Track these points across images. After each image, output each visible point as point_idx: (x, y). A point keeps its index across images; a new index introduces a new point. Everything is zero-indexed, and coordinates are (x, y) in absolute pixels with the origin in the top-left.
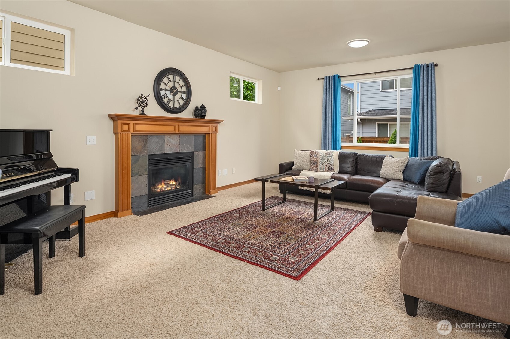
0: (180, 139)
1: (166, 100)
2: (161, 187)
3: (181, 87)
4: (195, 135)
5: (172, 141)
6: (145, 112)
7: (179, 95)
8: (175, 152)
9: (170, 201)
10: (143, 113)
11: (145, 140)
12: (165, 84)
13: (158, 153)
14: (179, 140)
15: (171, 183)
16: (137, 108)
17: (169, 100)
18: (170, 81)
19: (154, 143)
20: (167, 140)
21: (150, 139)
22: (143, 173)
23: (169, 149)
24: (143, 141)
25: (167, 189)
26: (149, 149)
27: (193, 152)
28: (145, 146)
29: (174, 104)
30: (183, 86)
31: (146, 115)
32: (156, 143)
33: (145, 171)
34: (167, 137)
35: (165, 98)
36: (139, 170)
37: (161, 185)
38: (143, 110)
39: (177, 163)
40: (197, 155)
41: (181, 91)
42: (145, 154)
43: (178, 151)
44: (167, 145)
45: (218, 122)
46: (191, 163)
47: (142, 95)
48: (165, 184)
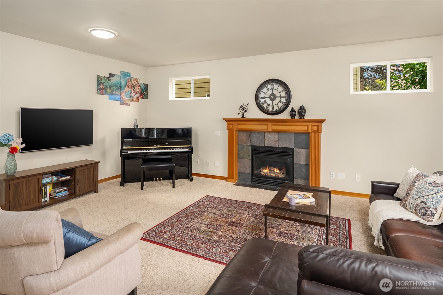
0: (279, 136)
1: (265, 106)
2: (266, 171)
3: (280, 93)
4: (296, 133)
5: (271, 137)
6: (244, 116)
7: (278, 99)
8: (274, 146)
9: (270, 184)
10: (243, 117)
11: (248, 135)
12: (264, 93)
13: (259, 145)
14: (277, 137)
15: (275, 171)
16: (239, 114)
17: (268, 105)
18: (268, 90)
19: (255, 137)
20: (267, 136)
21: (252, 134)
22: (247, 158)
23: (268, 143)
24: (247, 136)
25: (271, 175)
26: (252, 141)
27: (294, 148)
28: (248, 139)
29: (273, 108)
30: (281, 92)
31: (245, 118)
32: (257, 137)
33: (249, 156)
34: (266, 134)
35: (264, 104)
36: (244, 155)
37: (266, 170)
38: (243, 115)
39: (277, 156)
40: (298, 152)
41: (280, 96)
42: (249, 145)
43: (277, 146)
44: (266, 140)
45: (321, 121)
46: (292, 158)
47: (243, 104)
48: (270, 170)
